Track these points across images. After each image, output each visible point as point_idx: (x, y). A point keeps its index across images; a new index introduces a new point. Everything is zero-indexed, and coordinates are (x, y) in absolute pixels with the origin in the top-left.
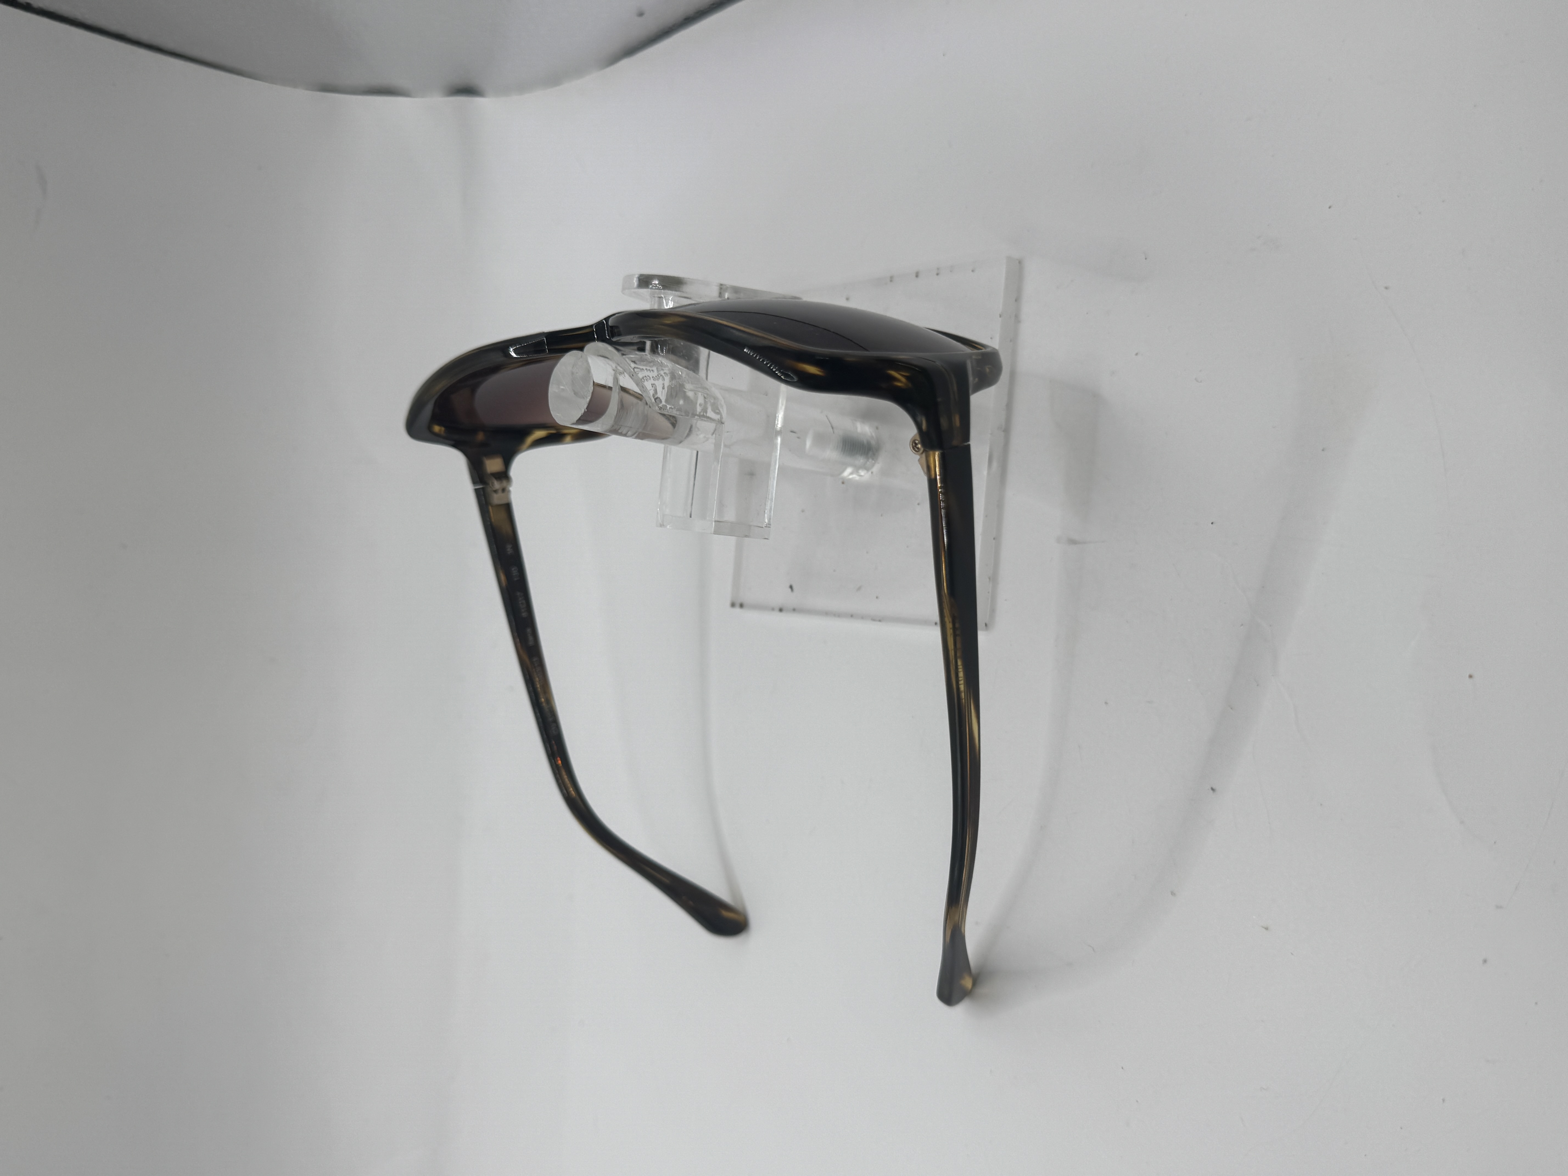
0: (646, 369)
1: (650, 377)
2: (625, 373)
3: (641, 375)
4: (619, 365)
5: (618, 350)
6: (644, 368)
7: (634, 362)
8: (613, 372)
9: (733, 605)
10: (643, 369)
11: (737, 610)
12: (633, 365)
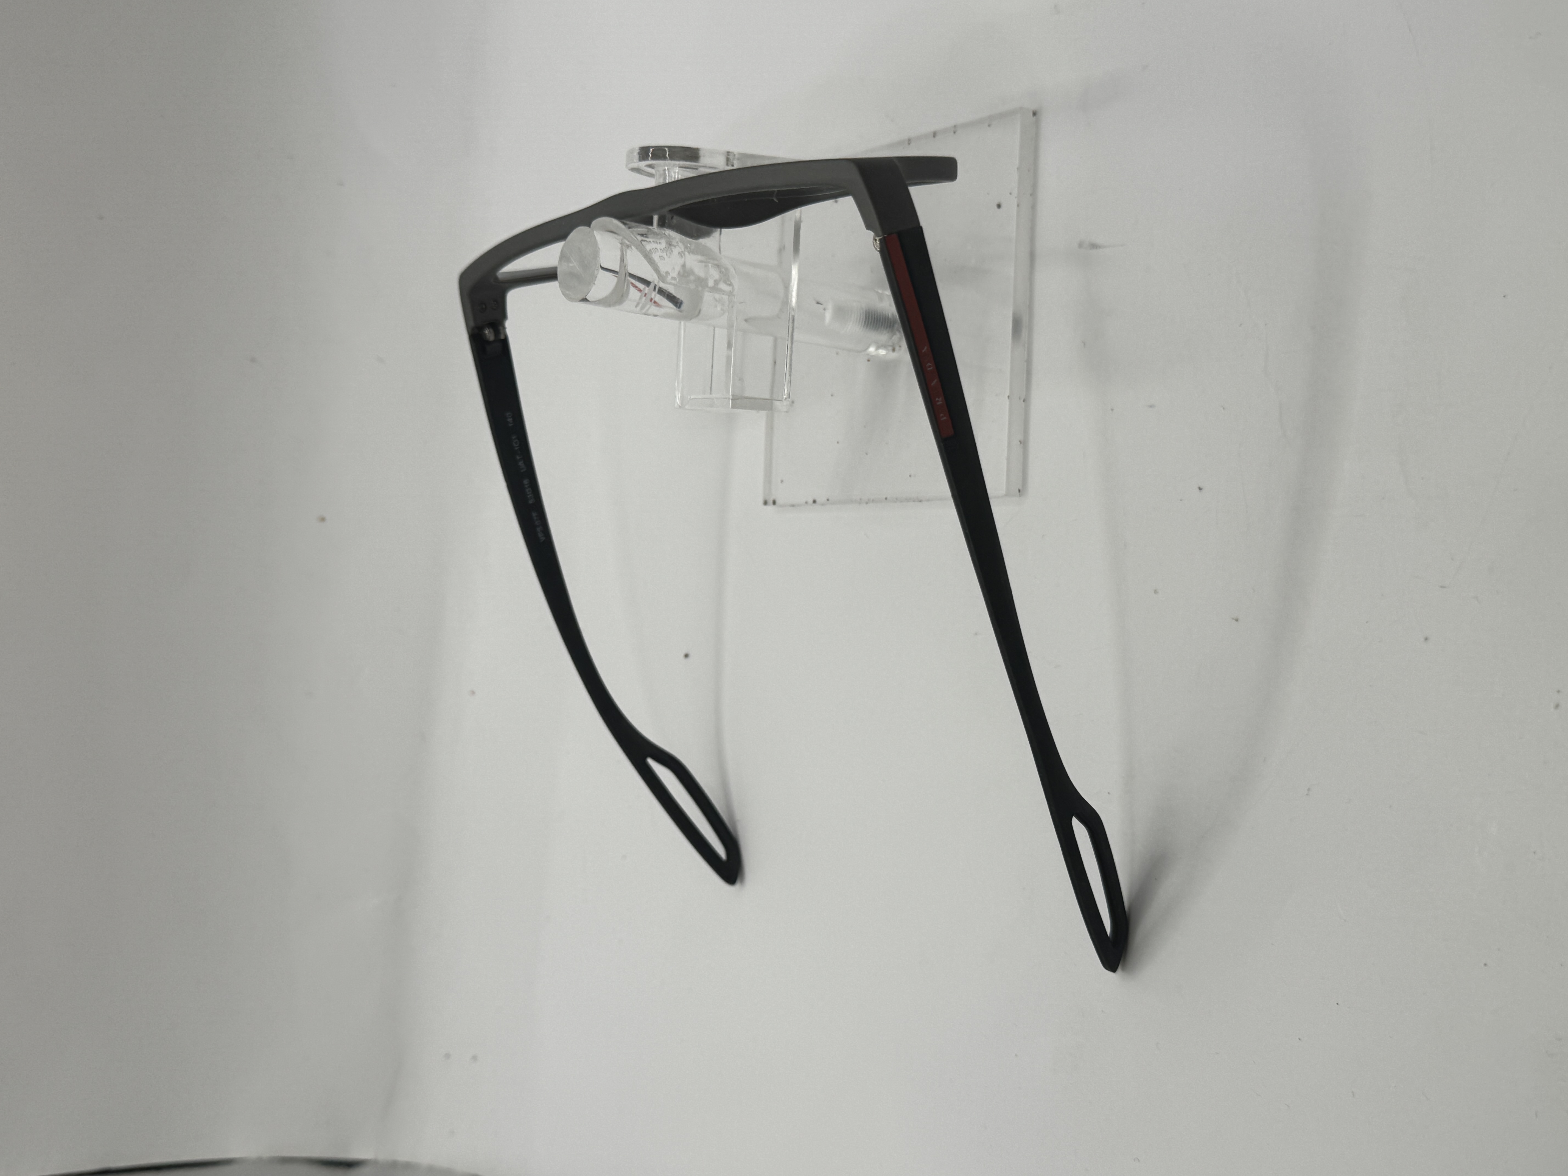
0: (653, 242)
1: (657, 249)
2: (633, 247)
3: (648, 247)
4: (625, 238)
5: (625, 224)
6: (651, 240)
7: (642, 235)
8: (619, 245)
9: (766, 503)
10: (650, 242)
11: (770, 508)
12: (640, 238)
